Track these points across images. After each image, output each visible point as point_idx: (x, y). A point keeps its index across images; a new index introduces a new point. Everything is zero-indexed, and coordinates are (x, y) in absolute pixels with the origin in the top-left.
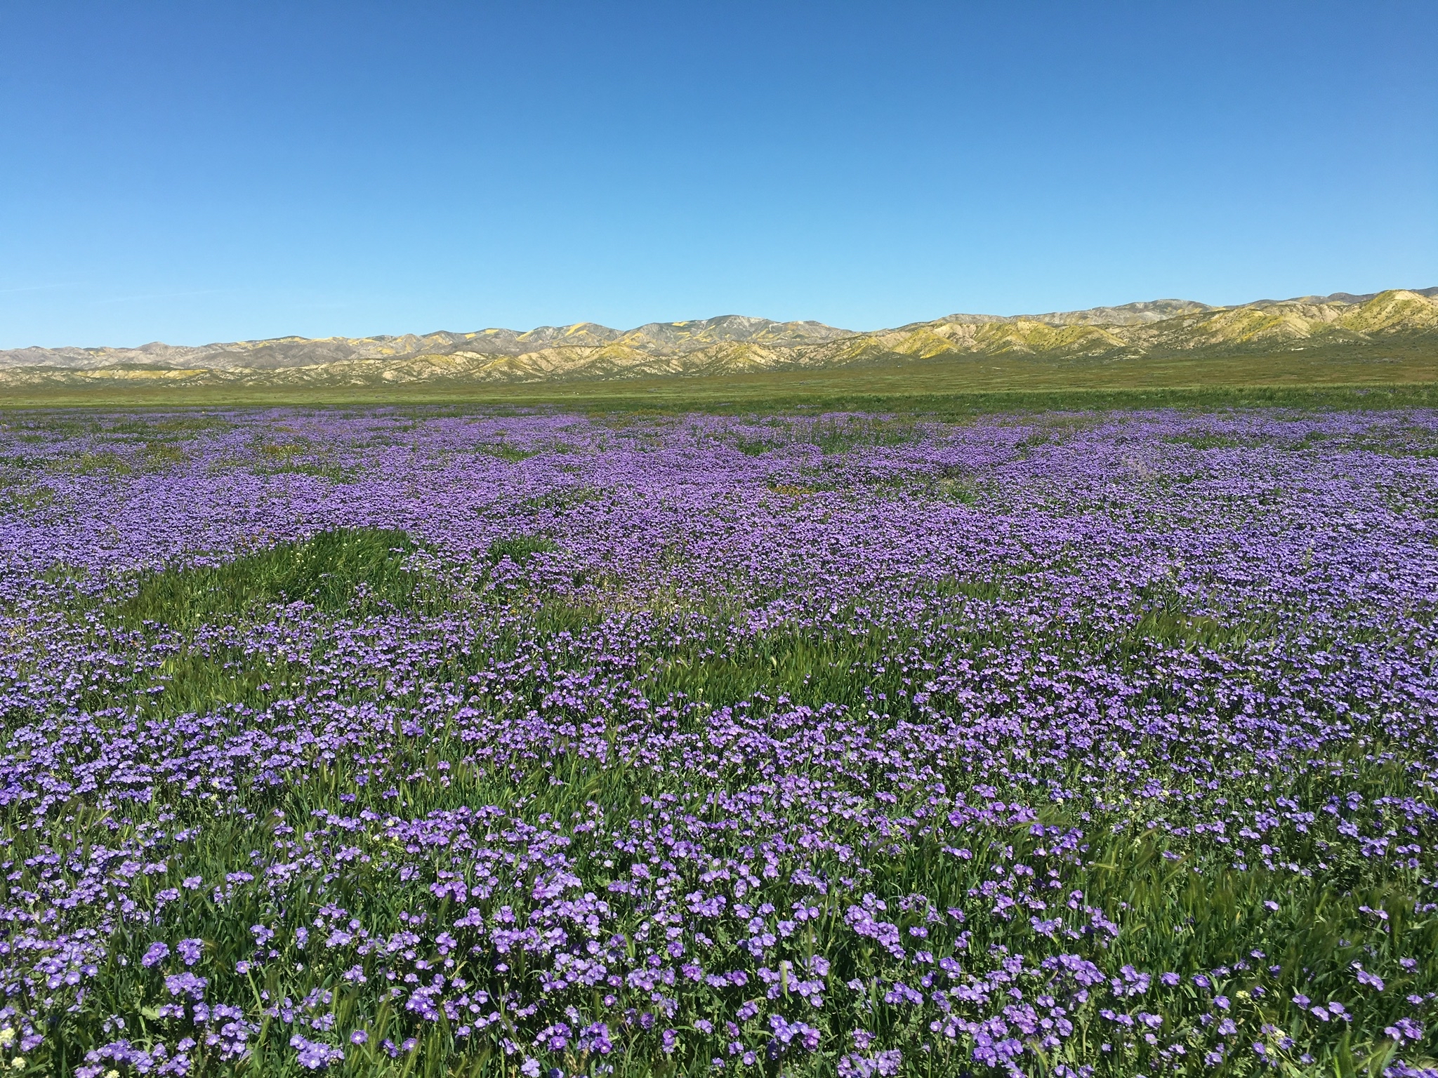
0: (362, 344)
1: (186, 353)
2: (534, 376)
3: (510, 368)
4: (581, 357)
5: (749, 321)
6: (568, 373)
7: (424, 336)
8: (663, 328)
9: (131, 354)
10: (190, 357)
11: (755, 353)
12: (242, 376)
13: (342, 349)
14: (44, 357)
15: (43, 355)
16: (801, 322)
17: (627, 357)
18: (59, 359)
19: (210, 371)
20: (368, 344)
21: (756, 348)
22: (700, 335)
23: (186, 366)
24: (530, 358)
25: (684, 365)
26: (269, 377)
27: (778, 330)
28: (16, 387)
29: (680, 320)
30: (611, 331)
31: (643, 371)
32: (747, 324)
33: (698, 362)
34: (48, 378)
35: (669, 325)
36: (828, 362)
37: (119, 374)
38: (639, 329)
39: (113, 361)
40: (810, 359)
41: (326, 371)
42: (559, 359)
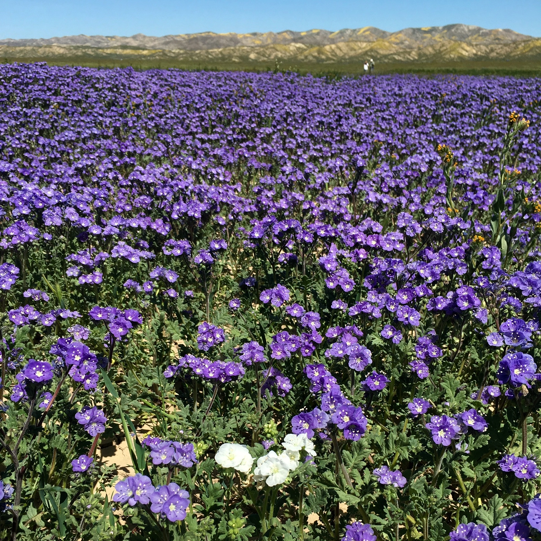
0: (245, 37)
1: (155, 41)
2: (330, 59)
3: (319, 54)
4: (360, 48)
5: (468, 28)
6: (351, 58)
7: (278, 33)
8: (416, 32)
9: (127, 40)
10: (156, 43)
11: (463, 49)
12: (179, 54)
13: (234, 40)
14: (86, 41)
15: (86, 40)
16: (500, 30)
17: (387, 49)
18: (94, 43)
19: (164, 50)
20: (247, 37)
21: (464, 45)
22: (437, 37)
23: (154, 48)
24: (331, 48)
25: (419, 55)
26: (191, 56)
27: (485, 34)
28: (70, 57)
29: (425, 27)
30: (384, 32)
31: (394, 58)
32: (466, 30)
33: (428, 53)
34: (85, 53)
35: (419, 30)
36: (508, 55)
37: (119, 51)
38: (400, 32)
39: (119, 44)
40: (497, 53)
41: (221, 53)
42: (347, 48)
